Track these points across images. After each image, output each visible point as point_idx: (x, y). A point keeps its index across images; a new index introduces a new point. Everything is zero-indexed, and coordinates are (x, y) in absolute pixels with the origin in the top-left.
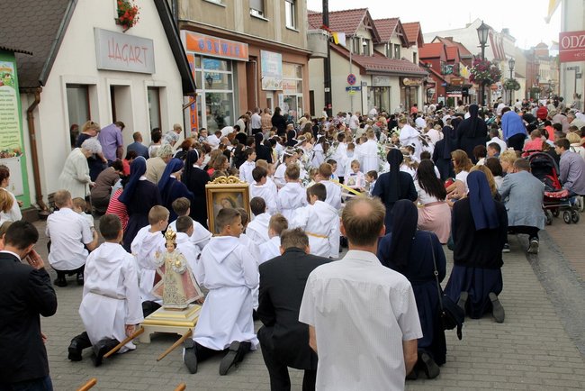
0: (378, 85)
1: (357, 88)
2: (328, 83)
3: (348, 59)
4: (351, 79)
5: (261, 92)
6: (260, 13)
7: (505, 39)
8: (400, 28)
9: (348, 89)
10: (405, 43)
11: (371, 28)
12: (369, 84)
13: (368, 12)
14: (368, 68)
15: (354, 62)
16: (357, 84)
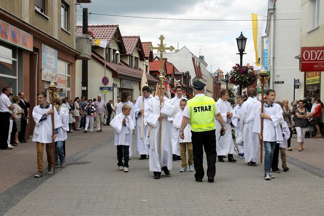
0: (125, 87)
1: (109, 89)
2: (85, 82)
3: (103, 64)
4: (105, 81)
5: (40, 81)
6: (42, 11)
7: (201, 64)
8: (139, 44)
9: (101, 89)
10: (142, 57)
11: (119, 41)
12: (119, 86)
13: (118, 29)
14: (119, 72)
15: (108, 68)
16: (110, 85)
